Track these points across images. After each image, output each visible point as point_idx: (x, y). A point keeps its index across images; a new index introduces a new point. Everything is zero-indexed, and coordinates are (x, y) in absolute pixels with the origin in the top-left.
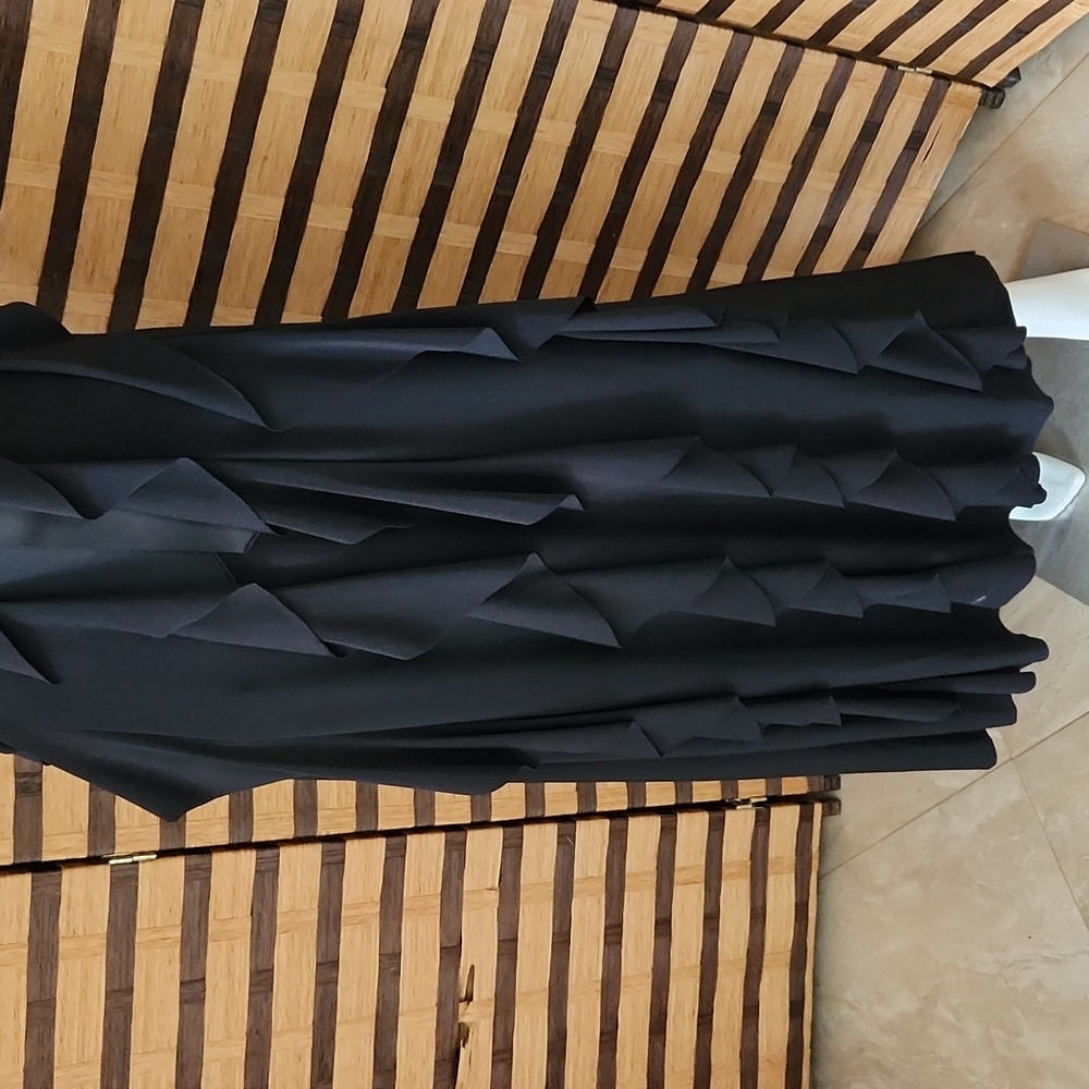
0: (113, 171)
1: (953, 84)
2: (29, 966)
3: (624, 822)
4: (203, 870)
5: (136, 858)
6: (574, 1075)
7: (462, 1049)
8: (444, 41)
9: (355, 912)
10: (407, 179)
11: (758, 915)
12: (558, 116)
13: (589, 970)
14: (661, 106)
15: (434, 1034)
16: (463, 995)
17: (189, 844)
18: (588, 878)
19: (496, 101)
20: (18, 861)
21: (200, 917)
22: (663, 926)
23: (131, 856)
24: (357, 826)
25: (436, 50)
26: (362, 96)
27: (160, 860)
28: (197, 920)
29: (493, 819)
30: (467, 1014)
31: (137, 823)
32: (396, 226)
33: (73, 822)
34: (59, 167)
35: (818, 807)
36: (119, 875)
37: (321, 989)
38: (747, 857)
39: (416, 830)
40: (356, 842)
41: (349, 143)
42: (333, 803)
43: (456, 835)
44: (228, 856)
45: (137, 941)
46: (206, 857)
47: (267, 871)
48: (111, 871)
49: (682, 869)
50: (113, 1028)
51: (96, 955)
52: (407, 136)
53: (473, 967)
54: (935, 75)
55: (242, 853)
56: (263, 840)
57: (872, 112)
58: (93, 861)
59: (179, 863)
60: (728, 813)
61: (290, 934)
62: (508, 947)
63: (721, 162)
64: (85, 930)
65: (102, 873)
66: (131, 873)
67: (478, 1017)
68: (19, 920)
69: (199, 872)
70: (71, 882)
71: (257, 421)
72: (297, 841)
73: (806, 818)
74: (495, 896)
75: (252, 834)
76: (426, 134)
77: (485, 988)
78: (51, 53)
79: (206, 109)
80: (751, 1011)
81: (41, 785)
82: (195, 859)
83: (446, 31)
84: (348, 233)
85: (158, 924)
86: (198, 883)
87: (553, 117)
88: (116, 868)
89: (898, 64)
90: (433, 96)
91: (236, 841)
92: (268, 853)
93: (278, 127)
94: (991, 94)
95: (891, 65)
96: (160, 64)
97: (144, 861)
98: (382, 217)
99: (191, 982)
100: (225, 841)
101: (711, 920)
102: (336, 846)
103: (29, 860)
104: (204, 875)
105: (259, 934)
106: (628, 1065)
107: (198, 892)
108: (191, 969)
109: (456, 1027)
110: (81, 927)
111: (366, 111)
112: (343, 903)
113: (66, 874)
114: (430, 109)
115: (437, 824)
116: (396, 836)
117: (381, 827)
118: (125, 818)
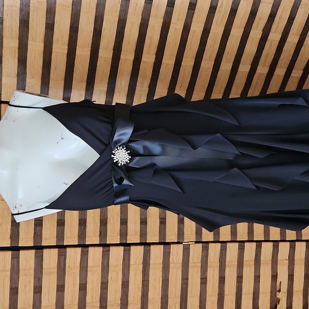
0: (188, 58)
2: (162, 269)
4: (207, 247)
5: (189, 243)
7: (278, 305)
8: (280, 18)
9: (247, 263)
10: (267, 56)
15: (269, 300)
16: (278, 290)
17: (203, 240)
19: (294, 33)
20: (160, 241)
21: (206, 261)
23: (188, 242)
24: (248, 238)
25: (277, 20)
26: (256, 34)
27: (196, 244)
28: (205, 261)
29: (287, 239)
30: (280, 295)
31: (190, 233)
32: (262, 70)
33: (173, 232)
34: (175, 58)
36: (185, 247)
37: (238, 284)
39: (265, 241)
40: (248, 243)
41: (251, 48)
42: (241, 232)
43: (276, 243)
44: (213, 244)
45: (189, 265)
46: (208, 244)
47: (223, 249)
48: (183, 246)
50: (183, 289)
51: (179, 268)
52: (267, 44)
53: (281, 282)
55: (217, 244)
56: (222, 240)
58: (178, 243)
59: (200, 245)
61: (230, 267)
62: (291, 277)
64: (176, 261)
65: (181, 247)
66: (188, 247)
67: (282, 296)
68: (160, 258)
69: (206, 248)
70: (173, 248)
71: (237, 124)
72: (231, 242)
74: (287, 262)
75: (219, 239)
76: (273, 43)
77: (284, 288)
78: (176, 28)
79: (214, 41)
81: (166, 221)
82: (205, 244)
83: (281, 14)
84: (249, 72)
85: (195, 262)
86: (205, 251)
88: (184, 245)
90: (276, 33)
91: (215, 240)
92: (224, 244)
93: (232, 44)
96: (203, 29)
97: (191, 244)
98: (259, 67)
99: (203, 278)
100: (212, 240)
102: (242, 244)
103: (163, 241)
104: (207, 249)
105: (221, 267)
107: (205, 254)
108: (204, 275)
109: (276, 299)
110: (175, 261)
111: (256, 38)
112: (244, 260)
113: (172, 246)
114: (275, 37)
115: (270, 239)
116: (259, 242)
117: (255, 239)
118: (187, 232)
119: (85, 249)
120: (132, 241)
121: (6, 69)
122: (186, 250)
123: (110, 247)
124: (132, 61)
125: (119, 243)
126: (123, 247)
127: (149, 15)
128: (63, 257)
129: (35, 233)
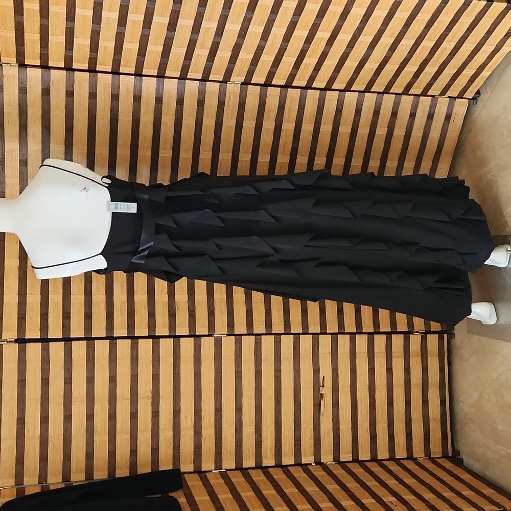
0: (205, 151)
1: (457, 99)
2: (194, 362)
3: (372, 335)
4: (240, 340)
5: (221, 335)
6: (361, 414)
7: (322, 401)
8: (289, 107)
9: (285, 356)
10: (284, 146)
11: (425, 370)
12: (327, 123)
13: (364, 382)
14: (358, 117)
15: (312, 395)
16: (322, 385)
17: (236, 333)
18: (361, 353)
19: (308, 122)
20: (190, 334)
22: (389, 370)
24: (284, 331)
25: (287, 110)
26: (269, 125)
27: (228, 337)
28: (239, 354)
29: (328, 332)
30: (323, 391)
31: (221, 326)
32: (283, 159)
33: (204, 325)
34: (192, 152)
35: (445, 336)
36: (217, 340)
37: (276, 379)
38: (419, 350)
39: (303, 334)
40: (284, 336)
41: (267, 138)
42: (277, 324)
43: (317, 336)
44: (247, 337)
46: (241, 337)
47: (258, 342)
49: (395, 352)
51: (212, 362)
52: (283, 134)
53: (324, 377)
54: (449, 97)
55: (251, 336)
56: (257, 333)
57: (430, 111)
58: (210, 335)
59: (233, 338)
60: (411, 335)
61: (266, 361)
62: (335, 371)
63: (381, 131)
64: (208, 355)
65: (212, 339)
66: (220, 339)
67: (327, 391)
68: (191, 350)
70: (204, 341)
72: (266, 334)
73: (441, 339)
74: (330, 355)
75: (253, 331)
76: (288, 133)
77: (328, 383)
78: (188, 124)
79: (228, 133)
80: (425, 402)
81: (195, 314)
82: (238, 337)
84: (270, 162)
85: (228, 355)
86: (239, 344)
87: (325, 124)
88: (215, 338)
89: (435, 96)
90: (288, 122)
91: (249, 333)
92: (258, 337)
93: (247, 136)
94: (472, 101)
95: (433, 96)
96: (215, 123)
97: (223, 337)
98: (279, 157)
99: (238, 372)
100: (246, 333)
101: (407, 370)
102: (278, 336)
103: (193, 334)
104: (240, 342)
105: (257, 360)
106: (380, 415)
107: (239, 347)
108: (238, 368)
109: (319, 394)
110: (207, 353)
111: (270, 129)
112: (282, 353)
113: (202, 339)
114: (288, 126)
115: (310, 332)
116: (297, 335)
117: (292, 332)
118: (218, 324)
119: (113, 341)
120: (161, 333)
121: (32, 171)
122: (218, 343)
123: (138, 339)
124: (150, 157)
125: (147, 335)
126: (152, 340)
127: (161, 114)
128: (92, 349)
129: (63, 326)
